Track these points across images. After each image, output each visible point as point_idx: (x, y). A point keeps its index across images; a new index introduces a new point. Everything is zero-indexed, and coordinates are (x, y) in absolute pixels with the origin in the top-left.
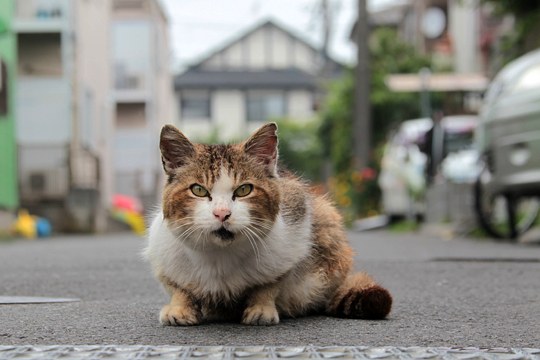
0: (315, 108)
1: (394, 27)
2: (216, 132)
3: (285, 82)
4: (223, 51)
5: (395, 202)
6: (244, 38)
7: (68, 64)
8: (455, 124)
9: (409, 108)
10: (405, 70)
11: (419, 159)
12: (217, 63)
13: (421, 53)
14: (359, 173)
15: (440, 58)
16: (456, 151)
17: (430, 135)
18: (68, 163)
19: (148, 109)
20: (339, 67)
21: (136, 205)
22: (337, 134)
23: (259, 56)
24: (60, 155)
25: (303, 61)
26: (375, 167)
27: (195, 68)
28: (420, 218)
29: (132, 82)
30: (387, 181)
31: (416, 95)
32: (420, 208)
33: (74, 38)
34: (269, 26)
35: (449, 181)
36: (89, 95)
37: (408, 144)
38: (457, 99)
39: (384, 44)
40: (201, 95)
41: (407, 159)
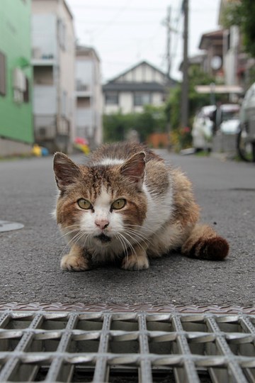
0: (164, 100)
1: (199, 64)
2: (121, 110)
3: (150, 88)
4: (124, 75)
5: (199, 142)
6: (133, 69)
7: (56, 80)
8: (226, 108)
9: (205, 100)
10: (204, 84)
11: (209, 123)
12: (121, 80)
13: (211, 76)
14: (183, 129)
15: (219, 78)
16: (226, 120)
17: (215, 113)
18: (56, 123)
19: (91, 100)
20: (174, 82)
21: (86, 142)
22: (173, 112)
23: (139, 77)
24: (52, 120)
25: (158, 79)
26: (190, 127)
27: (112, 82)
28: (209, 150)
29: (84, 88)
30: (195, 133)
31: (208, 95)
32: (209, 145)
33: (58, 68)
34: (144, 64)
35: (224, 134)
36: (65, 94)
37: (205, 117)
38: (226, 97)
39: (195, 72)
40: (115, 94)
41: (204, 124)
